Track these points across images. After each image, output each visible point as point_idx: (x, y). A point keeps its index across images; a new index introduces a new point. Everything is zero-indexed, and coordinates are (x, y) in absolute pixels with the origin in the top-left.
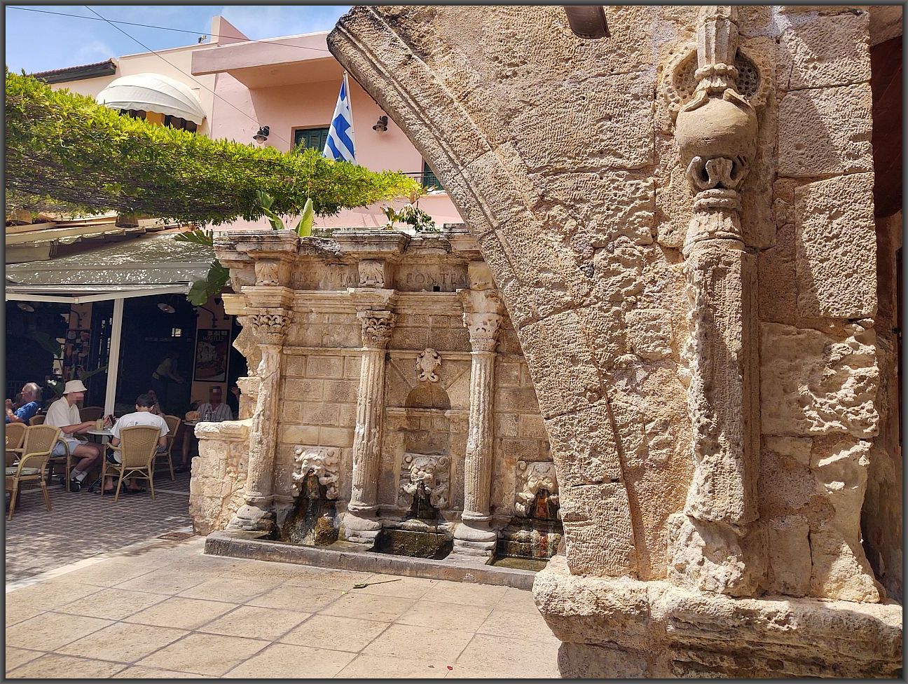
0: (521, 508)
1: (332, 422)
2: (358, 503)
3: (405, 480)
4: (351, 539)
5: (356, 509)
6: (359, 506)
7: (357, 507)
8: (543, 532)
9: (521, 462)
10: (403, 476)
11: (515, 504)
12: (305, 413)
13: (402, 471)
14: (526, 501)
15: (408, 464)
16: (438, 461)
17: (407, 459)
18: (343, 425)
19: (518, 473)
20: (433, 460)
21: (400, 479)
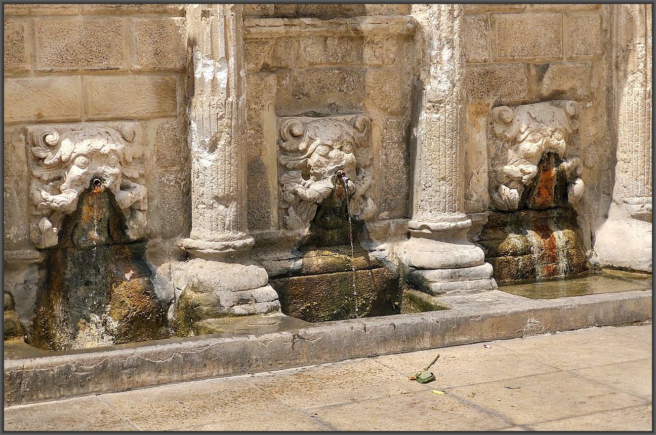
0: (512, 194)
1: (112, 63)
2: (230, 234)
3: (294, 173)
4: (238, 309)
5: (227, 247)
6: (233, 239)
7: (230, 243)
8: (545, 232)
9: (501, 108)
10: (287, 166)
11: (497, 188)
12: (37, 46)
13: (282, 156)
14: (519, 180)
15: (295, 141)
16: (355, 127)
17: (296, 131)
18: (139, 67)
19: (499, 129)
20: (344, 125)
21: (280, 175)
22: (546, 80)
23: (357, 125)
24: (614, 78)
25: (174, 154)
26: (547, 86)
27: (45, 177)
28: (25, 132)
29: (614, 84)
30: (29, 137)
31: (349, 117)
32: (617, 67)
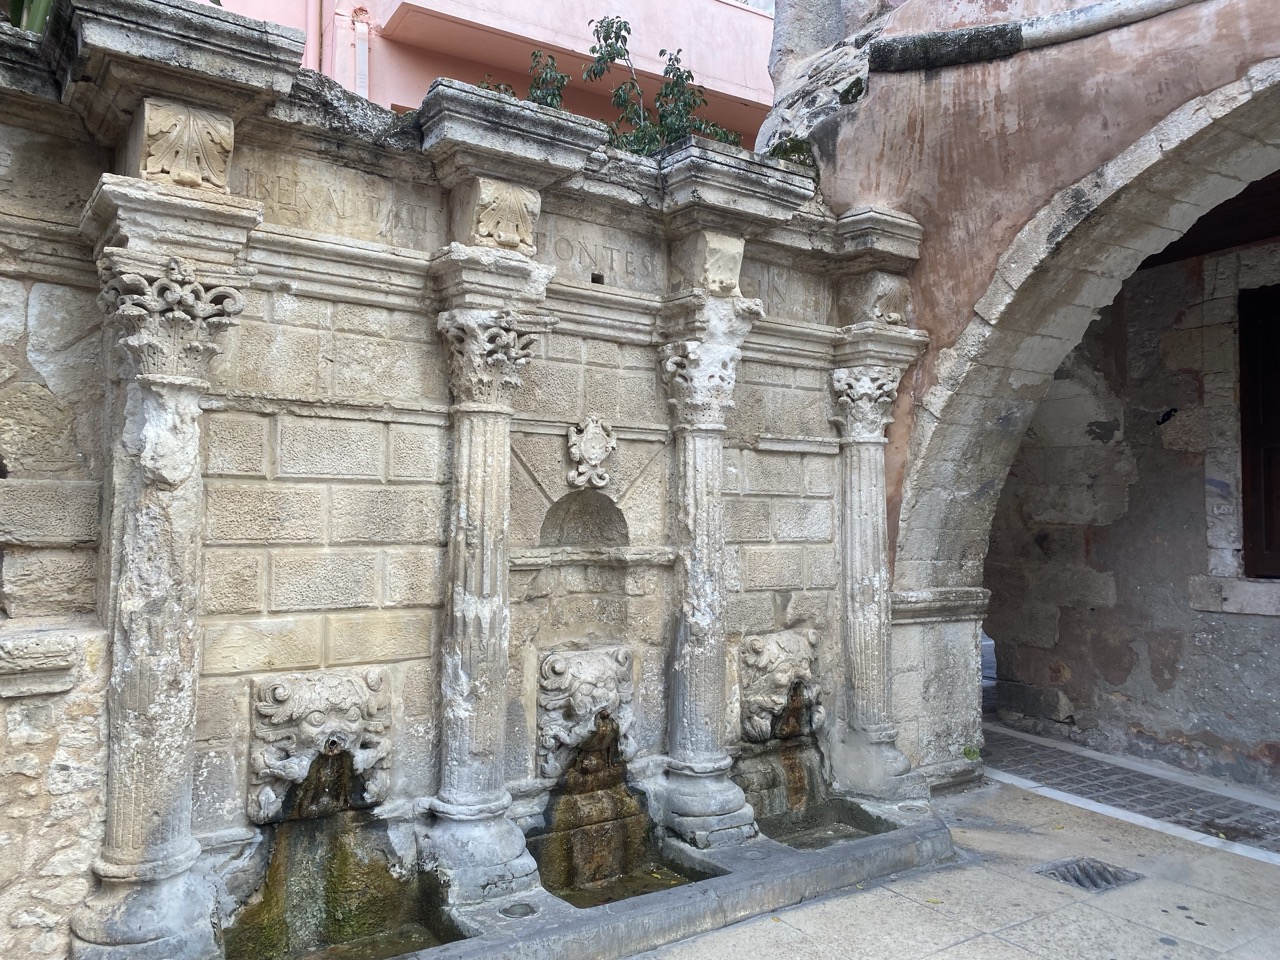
0: (764, 724)
2: (484, 796)
5: (482, 811)
9: (753, 637)
10: (548, 707)
11: (750, 718)
12: (274, 582)
13: (543, 696)
14: (771, 711)
15: (558, 678)
16: (617, 660)
17: (558, 667)
18: (392, 604)
19: (751, 660)
20: (607, 659)
21: (539, 716)
22: (789, 610)
23: (620, 658)
24: (850, 608)
25: (425, 700)
26: (790, 614)
27: (271, 738)
28: (252, 684)
29: (850, 614)
30: (255, 690)
31: (611, 650)
32: (853, 598)
